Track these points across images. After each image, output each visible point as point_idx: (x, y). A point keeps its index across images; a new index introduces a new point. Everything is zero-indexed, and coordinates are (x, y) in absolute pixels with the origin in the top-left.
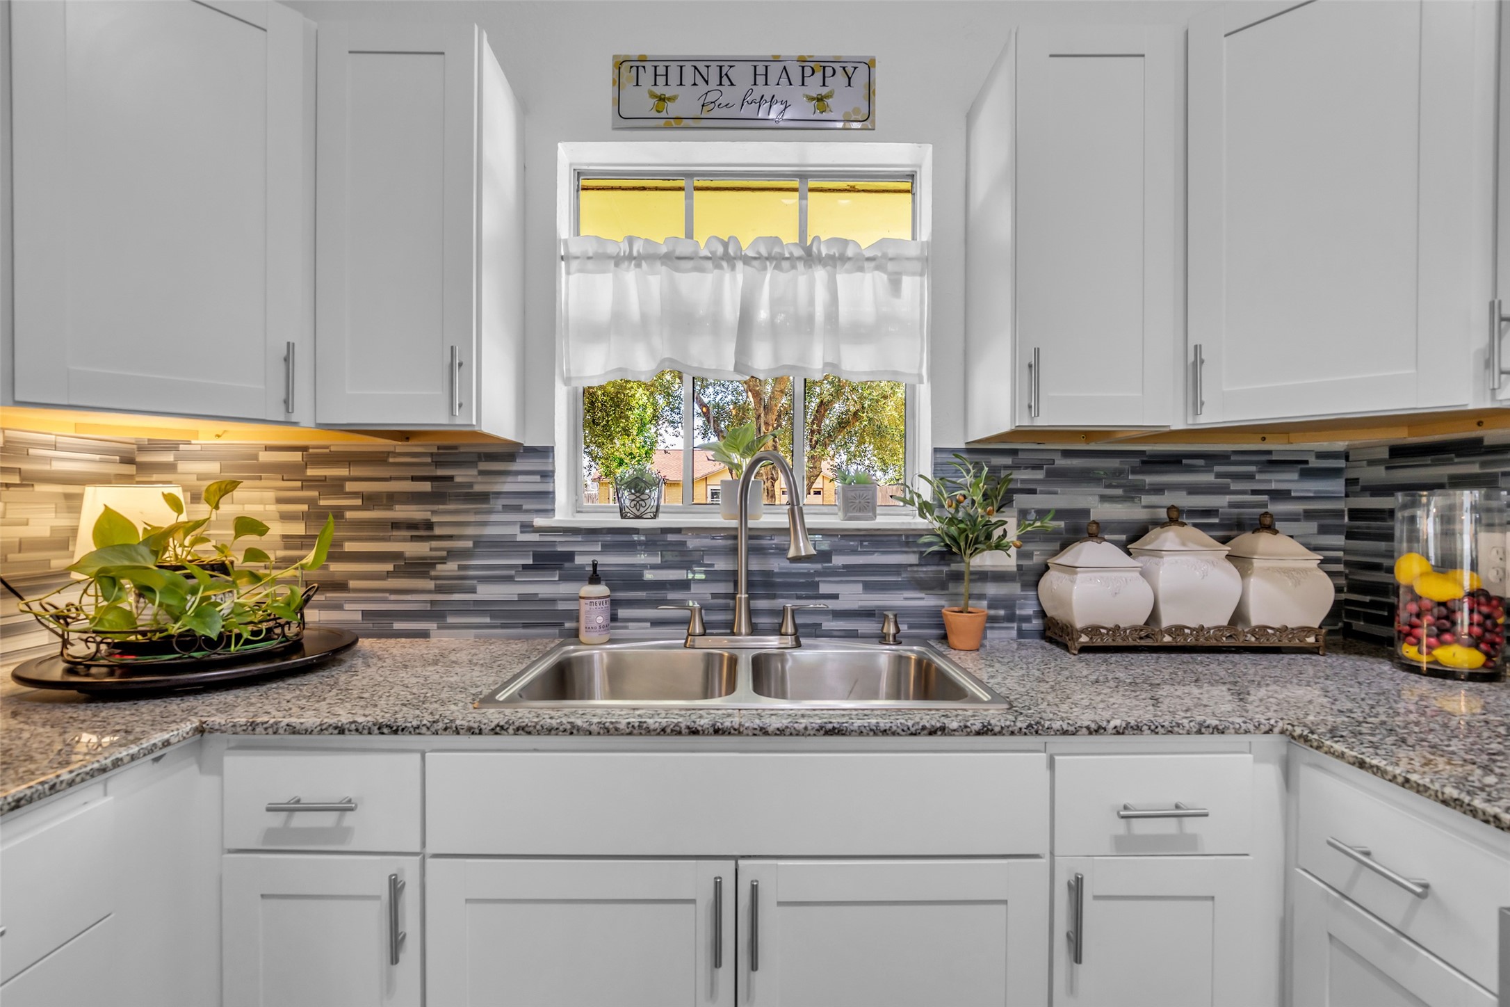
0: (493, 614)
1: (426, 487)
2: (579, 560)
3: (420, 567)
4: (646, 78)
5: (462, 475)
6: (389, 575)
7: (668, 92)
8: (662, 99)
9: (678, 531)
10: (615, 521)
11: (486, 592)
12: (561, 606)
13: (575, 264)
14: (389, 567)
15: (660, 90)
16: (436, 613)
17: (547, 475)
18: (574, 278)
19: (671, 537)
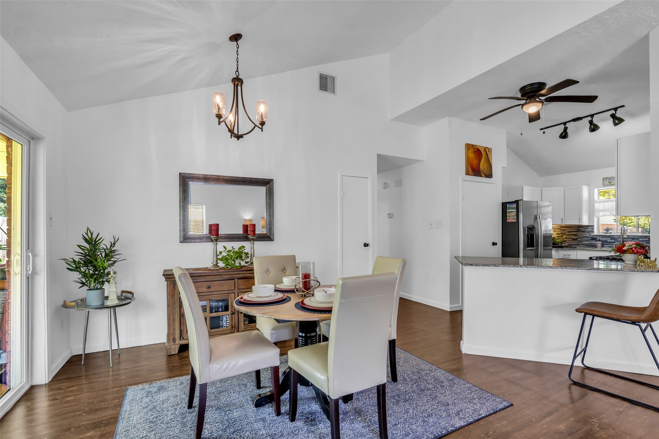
0: (585, 245)
1: (576, 230)
2: (598, 239)
3: (576, 239)
4: (608, 180)
5: (581, 229)
6: (571, 240)
7: (611, 181)
8: (610, 182)
9: (613, 235)
10: (604, 234)
11: (584, 242)
12: (595, 244)
13: (597, 203)
14: (571, 239)
15: (610, 181)
16: (578, 245)
17: (593, 229)
18: (598, 204)
19: (612, 236)
